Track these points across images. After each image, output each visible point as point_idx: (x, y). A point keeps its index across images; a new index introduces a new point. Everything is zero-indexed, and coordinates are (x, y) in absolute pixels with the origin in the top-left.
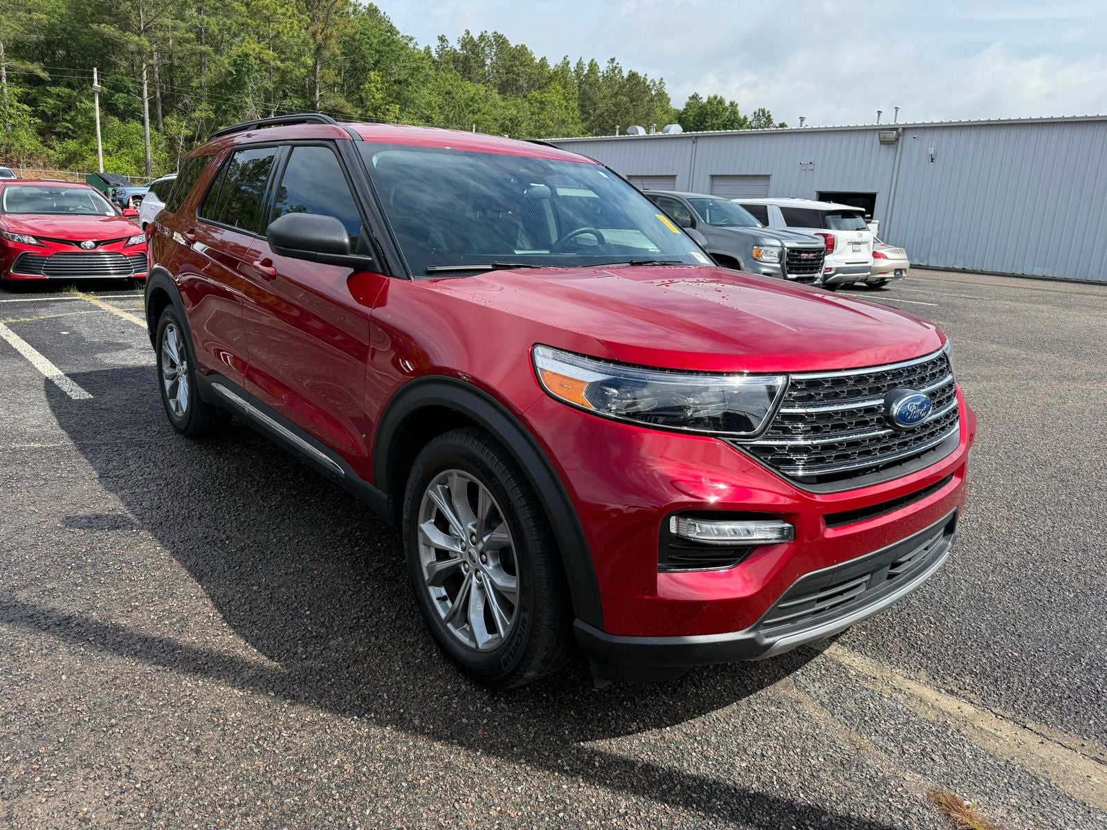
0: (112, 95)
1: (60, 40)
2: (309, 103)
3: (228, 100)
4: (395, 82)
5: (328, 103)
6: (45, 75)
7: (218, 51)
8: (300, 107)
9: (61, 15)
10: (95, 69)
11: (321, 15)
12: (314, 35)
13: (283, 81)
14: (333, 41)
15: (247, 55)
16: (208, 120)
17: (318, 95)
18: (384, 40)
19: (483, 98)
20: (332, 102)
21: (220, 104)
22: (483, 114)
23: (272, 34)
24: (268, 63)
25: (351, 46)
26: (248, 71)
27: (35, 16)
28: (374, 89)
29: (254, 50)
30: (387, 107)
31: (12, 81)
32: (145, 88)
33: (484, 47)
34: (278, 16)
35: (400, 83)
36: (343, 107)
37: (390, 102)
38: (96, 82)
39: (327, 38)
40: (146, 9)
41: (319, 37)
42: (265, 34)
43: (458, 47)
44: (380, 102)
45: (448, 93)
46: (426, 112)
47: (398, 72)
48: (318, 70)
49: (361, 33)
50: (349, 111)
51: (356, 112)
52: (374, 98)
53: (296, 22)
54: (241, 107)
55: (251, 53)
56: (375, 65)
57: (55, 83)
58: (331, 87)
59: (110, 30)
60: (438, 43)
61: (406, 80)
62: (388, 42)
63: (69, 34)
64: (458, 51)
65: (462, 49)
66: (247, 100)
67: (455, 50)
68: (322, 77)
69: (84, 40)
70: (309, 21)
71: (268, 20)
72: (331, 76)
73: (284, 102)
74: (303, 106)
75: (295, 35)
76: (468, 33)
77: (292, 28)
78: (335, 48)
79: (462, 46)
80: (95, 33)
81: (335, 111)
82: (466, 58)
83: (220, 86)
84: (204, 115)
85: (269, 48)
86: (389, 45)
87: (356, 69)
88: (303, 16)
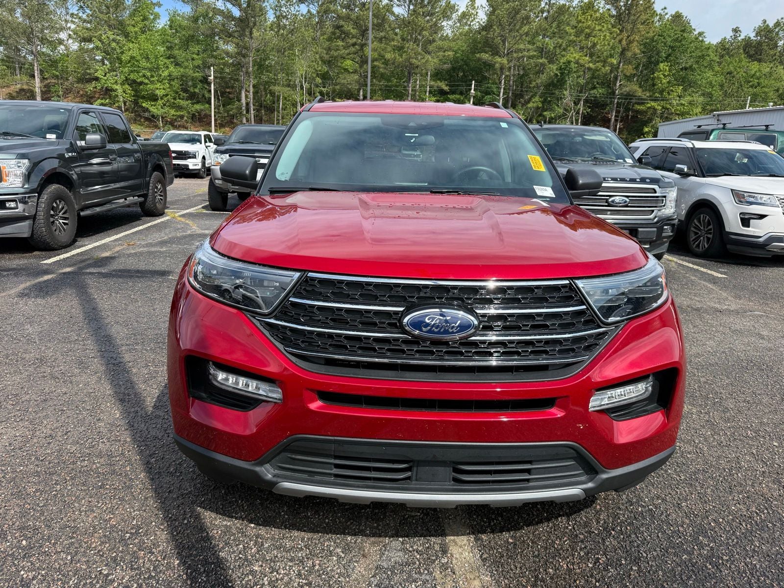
0: (483, 97)
1: (460, 66)
2: (610, 91)
3: (553, 94)
4: (682, 69)
5: (624, 90)
6: (446, 88)
7: (551, 62)
8: (603, 94)
9: (463, 51)
10: (473, 82)
11: (629, 26)
12: (620, 41)
13: (593, 77)
14: (635, 43)
15: (569, 62)
16: (538, 108)
17: (618, 84)
18: (677, 38)
19: (767, 74)
20: (627, 89)
21: (547, 97)
22: (762, 88)
23: (590, 44)
24: (584, 66)
25: (649, 47)
26: (569, 72)
27: (447, 54)
28: (662, 76)
29: (575, 58)
30: (671, 88)
31: (432, 93)
32: (502, 90)
33: (778, 31)
34: (595, 32)
35: (686, 69)
36: (636, 91)
37: (675, 85)
38: (473, 90)
39: (631, 42)
40: (509, 40)
41: (624, 42)
42: (585, 46)
43: (752, 35)
44: (666, 85)
45: (730, 73)
46: (707, 90)
47: (685, 60)
48: (621, 67)
49: (659, 35)
50: (640, 94)
51: (645, 95)
52: (661, 83)
53: (608, 34)
54: (561, 98)
55: (572, 60)
56: (667, 58)
57: (453, 93)
58: (629, 78)
59: (485, 56)
60: (732, 34)
61: (691, 67)
62: (680, 39)
63: (465, 62)
64: (752, 38)
65: (757, 35)
66: (565, 93)
67: (749, 38)
68: (622, 72)
69: (472, 64)
70: (619, 32)
71: (588, 36)
72: (629, 70)
73: (592, 92)
74: (605, 93)
75: (606, 44)
76: (765, 21)
77: (604, 40)
78: (636, 49)
79: (757, 34)
80: (479, 59)
81: (630, 95)
82: (759, 44)
83: (549, 85)
84: (535, 105)
85: (587, 55)
86: (681, 41)
87: (651, 63)
88: (615, 29)
